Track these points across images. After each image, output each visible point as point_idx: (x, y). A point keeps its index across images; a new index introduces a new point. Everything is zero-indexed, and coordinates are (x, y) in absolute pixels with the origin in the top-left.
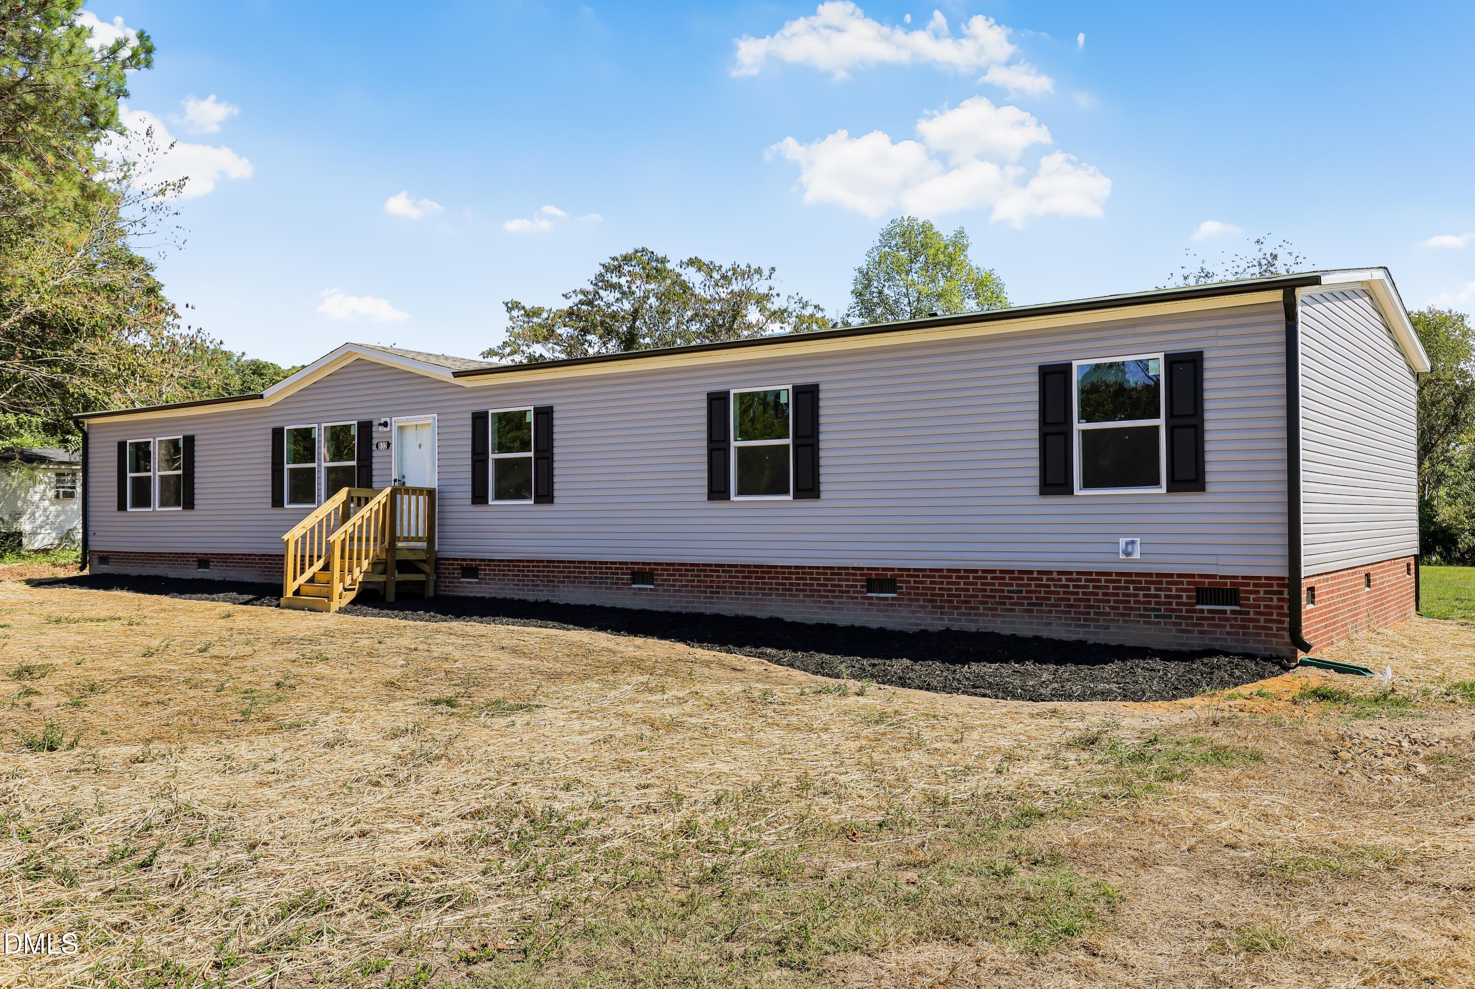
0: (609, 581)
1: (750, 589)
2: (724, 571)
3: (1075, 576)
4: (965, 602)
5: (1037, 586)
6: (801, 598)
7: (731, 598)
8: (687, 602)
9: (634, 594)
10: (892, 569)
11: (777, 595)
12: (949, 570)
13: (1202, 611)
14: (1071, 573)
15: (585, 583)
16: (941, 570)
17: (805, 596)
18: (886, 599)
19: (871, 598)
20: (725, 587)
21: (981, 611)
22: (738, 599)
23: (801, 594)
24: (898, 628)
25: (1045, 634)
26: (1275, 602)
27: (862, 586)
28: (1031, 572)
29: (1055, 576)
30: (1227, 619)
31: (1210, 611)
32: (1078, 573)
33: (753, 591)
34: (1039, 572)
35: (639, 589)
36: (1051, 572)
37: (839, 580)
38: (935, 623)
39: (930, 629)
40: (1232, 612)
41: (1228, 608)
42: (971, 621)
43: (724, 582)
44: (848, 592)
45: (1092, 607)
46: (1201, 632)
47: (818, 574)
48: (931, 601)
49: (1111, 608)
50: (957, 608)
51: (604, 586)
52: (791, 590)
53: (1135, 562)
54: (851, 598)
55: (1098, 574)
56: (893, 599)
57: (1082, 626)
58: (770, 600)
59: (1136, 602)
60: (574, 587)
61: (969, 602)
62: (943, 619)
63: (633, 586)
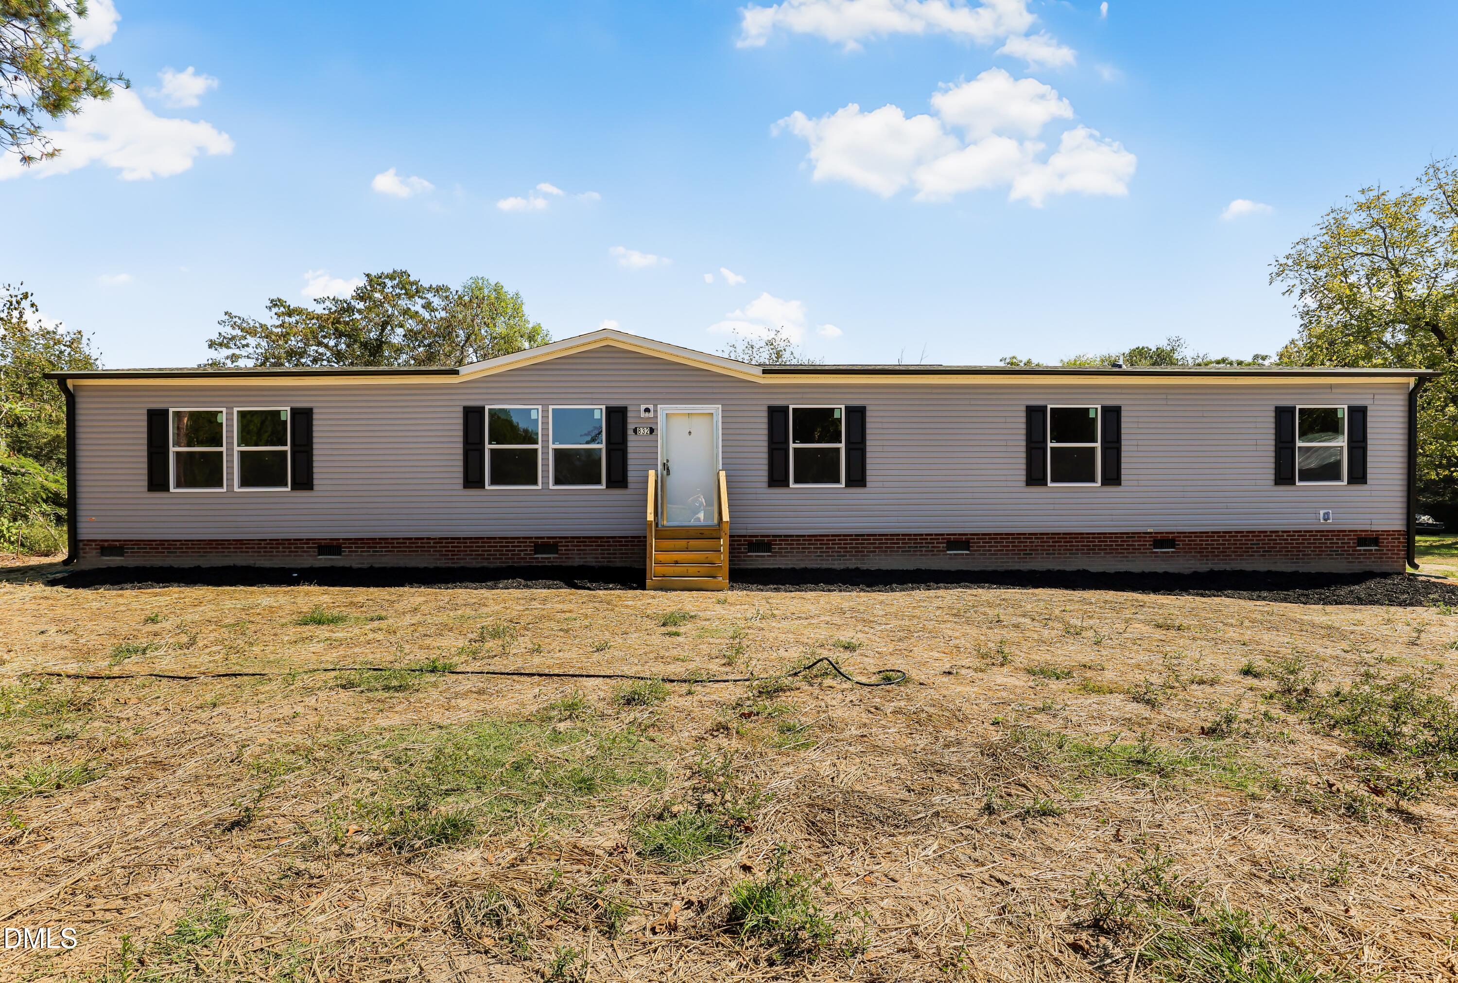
0: (924, 549)
1: (1060, 550)
2: (1036, 538)
3: (1292, 533)
4: (1223, 552)
5: (1269, 540)
6: (1102, 555)
7: (1042, 558)
8: (1002, 562)
9: (950, 559)
10: (1173, 533)
11: (1082, 553)
12: (1213, 532)
13: (1360, 550)
14: (1289, 532)
15: (898, 551)
16: (1207, 533)
17: (1105, 553)
18: (1168, 552)
19: (1157, 552)
20: (1037, 550)
21: (1233, 557)
22: (1049, 558)
23: (1102, 552)
24: (1176, 571)
25: (1273, 568)
26: (1396, 544)
27: (1150, 545)
28: (1266, 532)
29: (1280, 534)
30: (1373, 554)
31: (1364, 550)
32: (1294, 532)
33: (1062, 552)
34: (1271, 532)
35: (955, 554)
36: (1277, 532)
37: (1133, 541)
38: (1203, 566)
39: (1199, 570)
40: (1376, 550)
41: (1373, 548)
42: (1226, 564)
43: (1036, 546)
44: (1140, 549)
45: (1300, 551)
46: (1359, 562)
47: (1116, 537)
48: (1199, 552)
49: (1312, 551)
50: (1218, 556)
51: (918, 553)
52: (1094, 550)
53: (1330, 524)
54: (1142, 553)
55: (1305, 531)
56: (1172, 552)
57: (1295, 563)
58: (1076, 558)
59: (1326, 547)
60: (886, 555)
61: (1225, 552)
62: (1207, 564)
63: (948, 552)
